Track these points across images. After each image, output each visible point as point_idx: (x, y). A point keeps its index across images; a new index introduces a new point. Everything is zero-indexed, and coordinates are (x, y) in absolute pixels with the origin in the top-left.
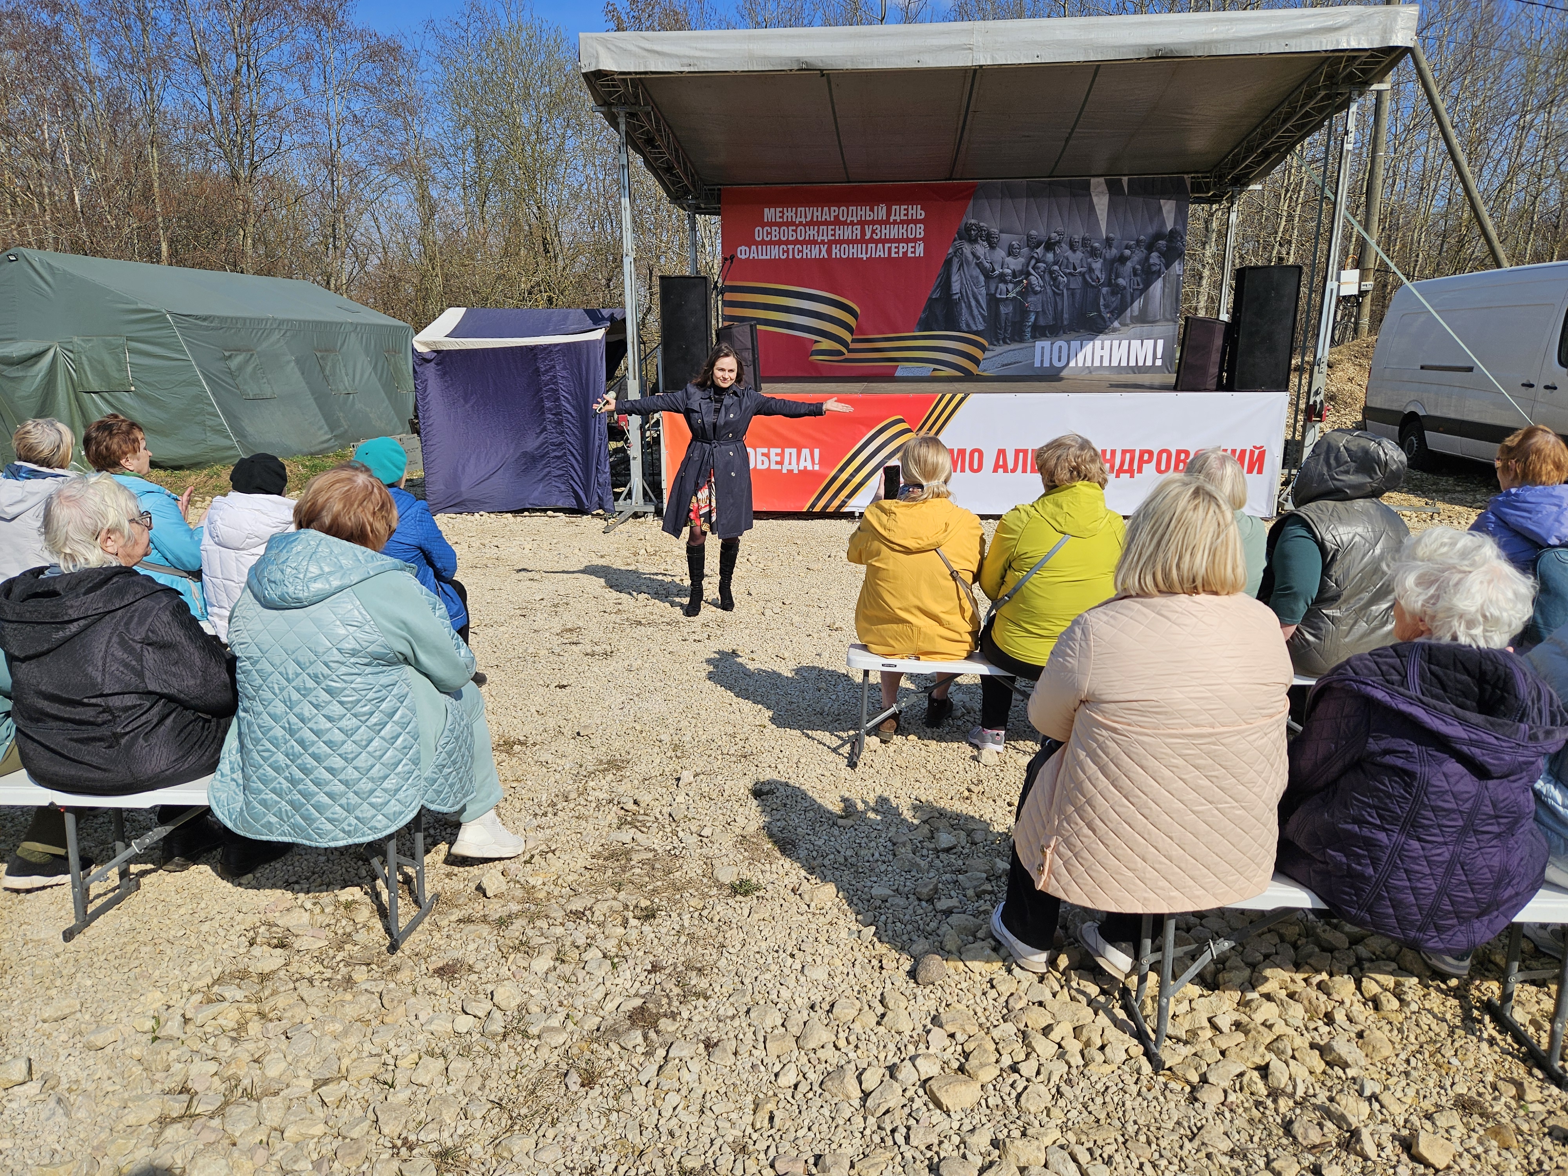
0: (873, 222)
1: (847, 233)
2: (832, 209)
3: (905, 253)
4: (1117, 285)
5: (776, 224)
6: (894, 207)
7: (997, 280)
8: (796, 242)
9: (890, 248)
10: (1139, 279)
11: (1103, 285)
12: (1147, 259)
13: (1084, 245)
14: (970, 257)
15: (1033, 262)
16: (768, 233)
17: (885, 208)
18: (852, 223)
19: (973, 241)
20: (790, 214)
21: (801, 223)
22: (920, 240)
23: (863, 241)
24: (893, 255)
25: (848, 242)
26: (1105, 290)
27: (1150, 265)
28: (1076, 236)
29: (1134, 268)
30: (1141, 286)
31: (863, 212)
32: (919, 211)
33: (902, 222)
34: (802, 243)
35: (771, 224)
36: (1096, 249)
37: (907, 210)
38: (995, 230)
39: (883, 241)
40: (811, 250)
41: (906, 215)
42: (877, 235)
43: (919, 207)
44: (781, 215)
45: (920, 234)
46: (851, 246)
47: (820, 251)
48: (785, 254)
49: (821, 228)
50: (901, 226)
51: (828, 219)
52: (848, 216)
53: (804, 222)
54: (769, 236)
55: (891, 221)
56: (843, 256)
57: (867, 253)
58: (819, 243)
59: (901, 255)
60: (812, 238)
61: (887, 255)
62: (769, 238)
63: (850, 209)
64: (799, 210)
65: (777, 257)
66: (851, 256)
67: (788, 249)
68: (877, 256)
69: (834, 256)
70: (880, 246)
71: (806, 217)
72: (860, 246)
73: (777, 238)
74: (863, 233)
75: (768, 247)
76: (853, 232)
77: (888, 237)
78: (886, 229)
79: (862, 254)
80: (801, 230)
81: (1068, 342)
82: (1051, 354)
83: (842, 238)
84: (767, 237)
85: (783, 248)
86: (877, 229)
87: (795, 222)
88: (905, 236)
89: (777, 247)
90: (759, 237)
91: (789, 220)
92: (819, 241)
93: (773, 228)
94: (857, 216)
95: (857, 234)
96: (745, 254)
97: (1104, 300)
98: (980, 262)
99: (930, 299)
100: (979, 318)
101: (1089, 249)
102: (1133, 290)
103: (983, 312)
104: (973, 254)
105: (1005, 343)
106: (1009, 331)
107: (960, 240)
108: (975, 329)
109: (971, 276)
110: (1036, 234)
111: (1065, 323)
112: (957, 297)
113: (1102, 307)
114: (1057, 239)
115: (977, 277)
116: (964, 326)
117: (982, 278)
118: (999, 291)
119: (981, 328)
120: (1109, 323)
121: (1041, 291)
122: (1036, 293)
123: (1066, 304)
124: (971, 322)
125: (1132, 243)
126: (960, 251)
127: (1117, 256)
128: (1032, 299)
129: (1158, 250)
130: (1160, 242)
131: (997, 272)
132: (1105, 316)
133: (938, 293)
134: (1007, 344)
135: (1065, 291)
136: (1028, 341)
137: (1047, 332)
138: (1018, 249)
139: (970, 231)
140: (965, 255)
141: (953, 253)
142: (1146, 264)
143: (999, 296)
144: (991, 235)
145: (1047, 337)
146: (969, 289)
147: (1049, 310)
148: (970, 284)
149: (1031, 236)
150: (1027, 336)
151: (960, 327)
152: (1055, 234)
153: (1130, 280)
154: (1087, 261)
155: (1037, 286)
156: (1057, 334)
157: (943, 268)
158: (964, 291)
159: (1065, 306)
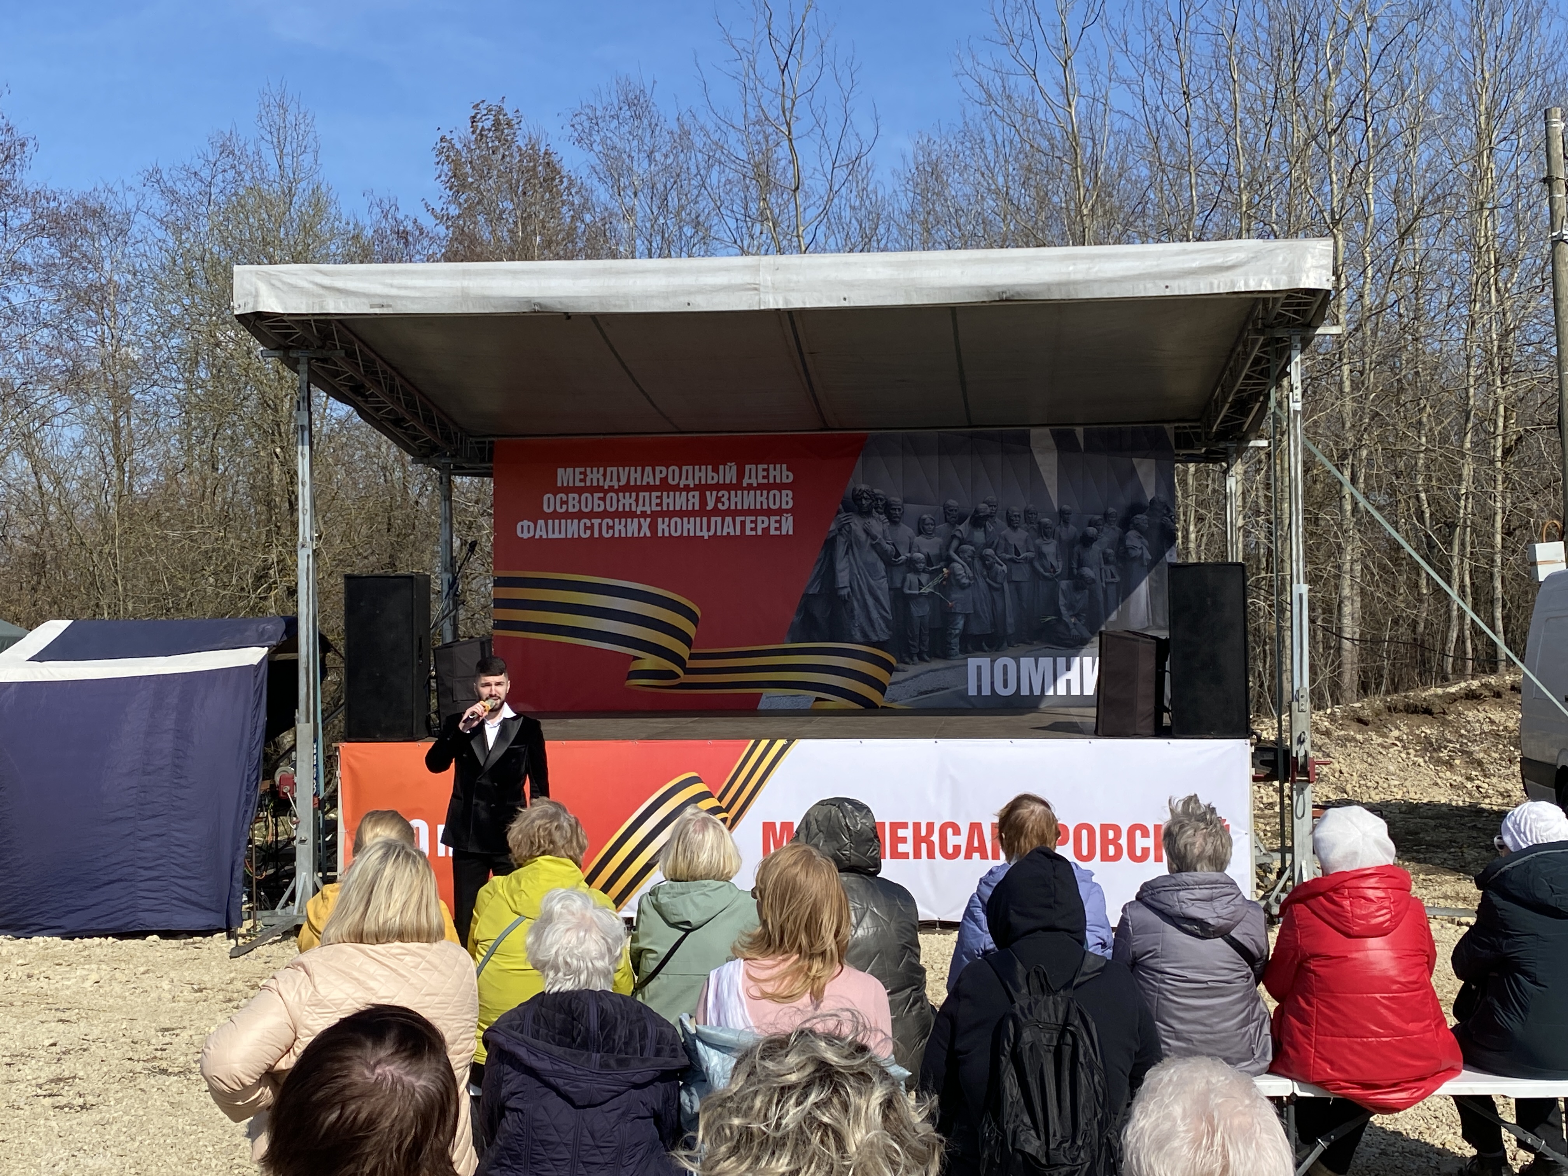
0: (717, 487)
1: (680, 501)
2: (658, 469)
3: (766, 530)
4: (1082, 577)
5: (574, 489)
6: (747, 467)
7: (903, 568)
8: (604, 514)
9: (743, 523)
10: (1112, 567)
11: (1060, 577)
12: (1122, 540)
13: (1027, 520)
15: (955, 543)
16: (563, 503)
17: (734, 468)
18: (687, 488)
19: (866, 513)
20: (595, 476)
21: (611, 489)
22: (787, 511)
23: (702, 512)
24: (748, 532)
25: (682, 514)
26: (1064, 584)
27: (1127, 549)
28: (1015, 508)
29: (1104, 553)
30: (1117, 579)
31: (704, 474)
32: (785, 473)
33: (760, 487)
34: (614, 515)
35: (567, 490)
36: (1046, 526)
37: (767, 470)
38: (896, 499)
39: (733, 513)
40: (626, 526)
41: (766, 477)
42: (723, 504)
43: (784, 466)
44: (582, 477)
45: (787, 503)
46: (685, 519)
47: (640, 527)
48: (589, 532)
49: (641, 494)
50: (758, 492)
51: (652, 483)
52: (680, 478)
53: (616, 487)
54: (564, 506)
55: (745, 485)
56: (673, 534)
57: (709, 530)
58: (638, 517)
59: (760, 532)
60: (627, 509)
61: (738, 533)
62: (563, 510)
63: (684, 468)
64: (609, 469)
65: (576, 536)
66: (685, 534)
67: (592, 524)
68: (725, 534)
69: (660, 534)
70: (729, 519)
71: (619, 480)
72: (698, 519)
73: (576, 510)
74: (703, 501)
75: (563, 521)
76: (688, 500)
77: (739, 507)
78: (736, 496)
79: (701, 531)
80: (611, 497)
81: (1017, 659)
82: (992, 677)
83: (671, 508)
84: (561, 507)
85: (585, 524)
86: (723, 496)
87: (603, 486)
88: (765, 507)
89: (576, 521)
90: (548, 508)
91: (595, 484)
92: (639, 513)
93: (571, 496)
94: (693, 479)
95: (694, 504)
96: (528, 532)
97: (1065, 598)
98: (878, 544)
99: (806, 595)
100: (880, 623)
101: (1035, 526)
102: (1106, 583)
103: (885, 614)
104: (867, 532)
105: (922, 659)
106: (927, 643)
107: (846, 511)
108: (875, 638)
109: (865, 564)
110: (957, 504)
111: (1010, 631)
112: (844, 592)
113: (1063, 609)
114: (989, 510)
115: (874, 565)
116: (859, 634)
117: (881, 566)
118: (907, 584)
119: (884, 637)
120: (1074, 632)
121: (969, 585)
122: (963, 587)
123: (1008, 601)
124: (868, 629)
125: (1098, 517)
126: (847, 527)
127: (1079, 535)
128: (957, 595)
129: (1137, 528)
130: (1138, 516)
131: (903, 557)
132: (1067, 620)
133: (816, 587)
134: (925, 661)
135: (1006, 585)
136: (957, 657)
137: (984, 644)
138: (932, 524)
139: (861, 499)
140: (855, 534)
141: (837, 531)
142: (1121, 548)
143: (908, 591)
144: (892, 505)
145: (985, 651)
146: (862, 581)
147: (984, 612)
148: (864, 574)
149: (950, 506)
150: (953, 649)
151: (851, 636)
152: (985, 505)
153: (1101, 570)
154: (1033, 542)
155: (963, 577)
156: (999, 647)
157: (823, 551)
158: (856, 583)
159: (1007, 606)
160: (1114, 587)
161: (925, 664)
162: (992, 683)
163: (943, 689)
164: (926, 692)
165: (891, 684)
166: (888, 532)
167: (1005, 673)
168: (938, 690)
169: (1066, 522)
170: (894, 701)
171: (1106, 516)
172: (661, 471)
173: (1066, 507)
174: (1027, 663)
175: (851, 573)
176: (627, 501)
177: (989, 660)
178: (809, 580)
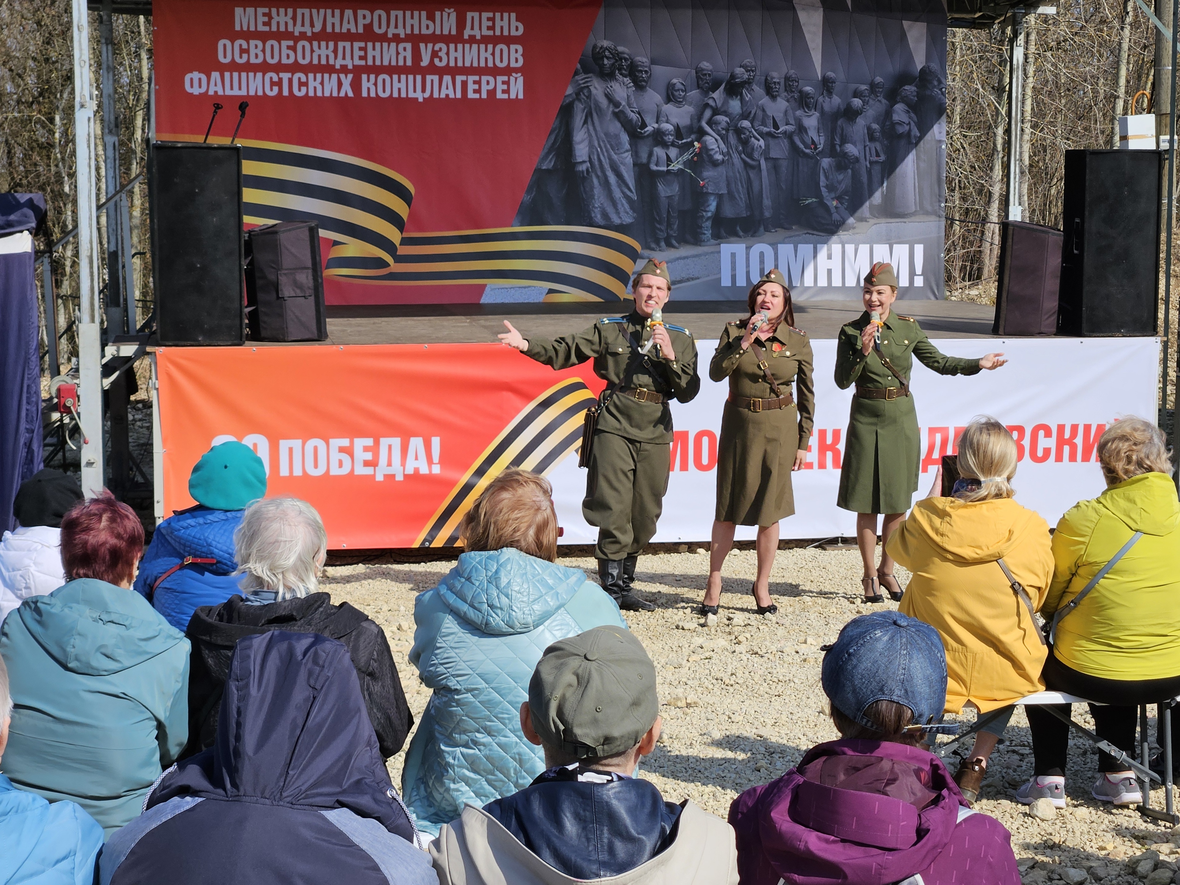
0: (434, 38)
1: (388, 54)
2: (360, 13)
3: (492, 93)
4: (845, 155)
5: (257, 35)
6: (469, 15)
7: (649, 141)
8: (295, 67)
9: (464, 84)
10: (878, 146)
11: (822, 154)
12: (888, 113)
13: (788, 88)
14: (604, 102)
15: (708, 113)
16: (242, 51)
17: (453, 16)
19: (607, 75)
20: (282, 19)
21: (303, 36)
22: (516, 70)
23: (416, 69)
24: (471, 95)
26: (826, 162)
27: (894, 124)
28: (775, 74)
29: (869, 128)
30: (882, 158)
31: (417, 22)
32: (514, 23)
33: (485, 40)
34: (307, 69)
35: (248, 35)
36: (807, 95)
37: (493, 19)
38: (642, 59)
39: (454, 71)
40: (322, 83)
41: (492, 28)
42: (441, 60)
43: (513, 15)
44: (266, 19)
45: (517, 60)
46: (395, 77)
47: (340, 84)
48: (276, 89)
49: (341, 44)
50: (482, 47)
51: (353, 30)
52: (388, 26)
53: (309, 34)
54: (245, 56)
55: (466, 37)
56: (382, 95)
57: (424, 90)
58: (338, 72)
59: (484, 95)
60: (323, 62)
61: (459, 95)
62: (244, 60)
63: (393, 13)
64: (299, 11)
65: (260, 93)
66: (395, 95)
67: (281, 79)
68: (443, 96)
69: (365, 94)
70: (447, 79)
71: (312, 25)
72: (411, 77)
73: (260, 60)
74: (417, 55)
75: (244, 75)
76: (398, 53)
77: (460, 64)
78: (456, 50)
79: (415, 91)
80: (304, 47)
81: (774, 246)
82: (748, 266)
83: (378, 63)
84: (241, 57)
85: (271, 78)
86: (441, 49)
87: (293, 33)
88: (490, 64)
89: (259, 75)
90: (225, 57)
91: (282, 29)
92: (338, 67)
93: (252, 43)
94: (404, 27)
95: (405, 58)
96: (200, 86)
97: (827, 178)
98: (621, 111)
99: (538, 171)
100: (623, 205)
101: (796, 95)
102: (871, 162)
103: (629, 193)
104: (609, 98)
105: (669, 245)
106: (676, 227)
107: (586, 73)
108: (616, 221)
109: (606, 134)
110: (711, 67)
111: (767, 214)
112: (583, 168)
113: (823, 190)
114: (746, 76)
115: (617, 136)
116: (599, 216)
117: (625, 138)
118: (654, 159)
119: (628, 219)
120: (836, 217)
121: (723, 161)
122: (715, 164)
123: (765, 182)
124: (610, 210)
125: (864, 87)
126: (585, 91)
127: (842, 107)
128: (709, 173)
129: (905, 100)
130: (907, 87)
131: (649, 129)
132: (828, 203)
133: (550, 161)
134: (673, 247)
135: (763, 162)
136: (708, 243)
137: (738, 228)
138: (682, 91)
139: (602, 59)
140: (595, 99)
141: (574, 95)
142: (887, 123)
143: (654, 167)
144: (637, 66)
145: (740, 237)
146: (604, 155)
147: (739, 192)
148: (605, 146)
149: (703, 70)
150: (705, 234)
151: (591, 218)
152: (742, 69)
153: (865, 147)
154: (794, 114)
155: (716, 152)
156: (755, 232)
157: (558, 119)
158: (596, 157)
159: (764, 186)
160: (877, 168)
161: (673, 249)
162: (748, 273)
163: (693, 279)
166: (632, 98)
167: (762, 259)
168: (688, 280)
171: (873, 87)
173: (831, 74)
174: (785, 249)
175: (591, 146)
176: (323, 52)
177: (743, 246)
178: (542, 154)
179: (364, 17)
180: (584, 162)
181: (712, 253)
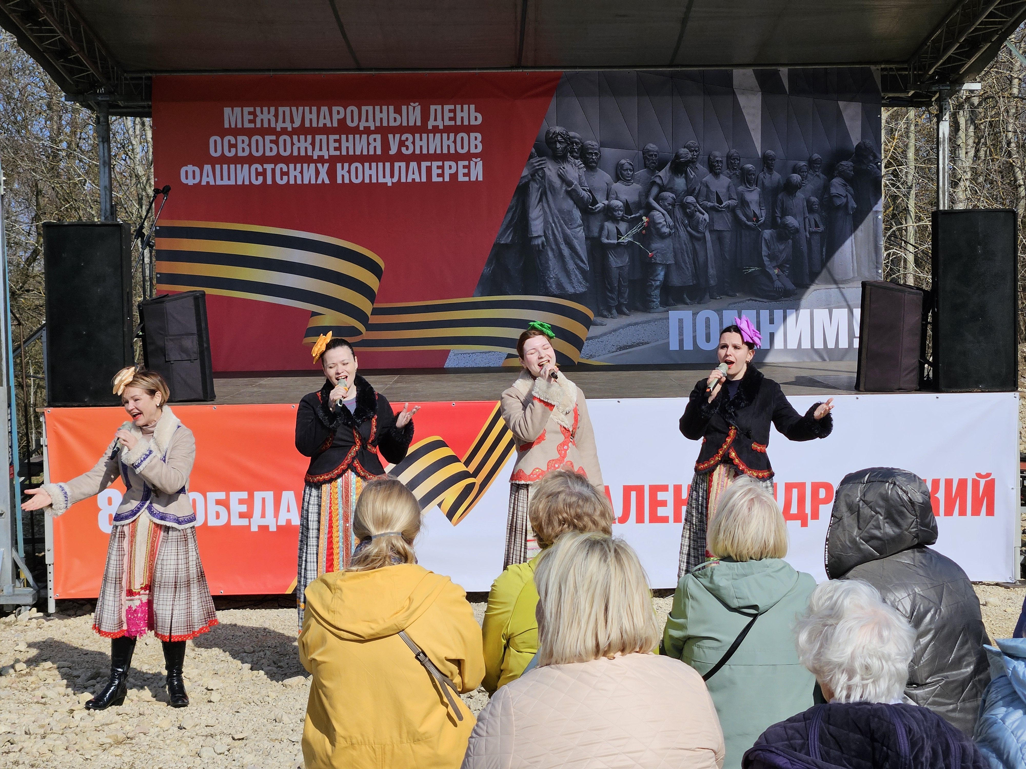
0: (401, 130)
1: (359, 145)
2: (335, 109)
3: (454, 176)
4: (786, 226)
5: (243, 131)
6: (433, 108)
7: (600, 216)
8: (278, 159)
9: (429, 169)
10: (817, 217)
11: (764, 226)
12: (826, 187)
13: (730, 166)
14: (557, 182)
15: (655, 190)
16: (231, 146)
17: (418, 109)
18: (368, 131)
19: (559, 158)
20: (265, 116)
21: (284, 131)
22: (476, 155)
23: (385, 157)
24: (435, 179)
25: (363, 159)
26: (767, 233)
27: (831, 197)
28: (717, 153)
29: (808, 201)
30: (821, 228)
31: (385, 115)
32: (473, 114)
33: (447, 130)
34: (288, 160)
35: (236, 132)
36: (748, 172)
37: (454, 111)
38: (592, 143)
39: (419, 158)
40: (301, 172)
41: (453, 119)
42: (407, 149)
43: (472, 107)
44: (251, 117)
45: (476, 147)
46: (367, 165)
47: (317, 173)
48: (261, 178)
49: (318, 138)
50: (445, 136)
51: (329, 125)
52: (360, 120)
53: (290, 129)
54: (233, 150)
55: (430, 127)
56: (354, 181)
57: (392, 176)
58: (315, 162)
59: (447, 179)
60: (303, 153)
61: (424, 179)
62: (232, 154)
63: (364, 109)
64: (281, 109)
65: (247, 183)
66: (367, 181)
67: (265, 170)
68: (410, 180)
69: (339, 181)
70: (413, 165)
71: (292, 121)
72: (380, 165)
73: (246, 153)
74: (386, 146)
75: (232, 167)
76: (369, 144)
77: (425, 151)
78: (421, 140)
79: (384, 177)
80: (285, 140)
81: (719, 312)
82: (694, 331)
83: (351, 153)
84: (230, 151)
85: (256, 169)
86: (407, 139)
87: (275, 128)
88: (452, 151)
89: (246, 166)
90: (216, 151)
91: (266, 125)
92: (315, 157)
93: (240, 138)
94: (374, 121)
95: (375, 147)
96: (194, 178)
97: (769, 248)
98: (574, 190)
99: (497, 245)
100: (577, 275)
101: (738, 173)
102: (810, 233)
103: (582, 265)
104: (562, 178)
105: (621, 312)
106: (626, 295)
107: (540, 156)
108: (571, 290)
109: (560, 211)
110: (657, 149)
111: (712, 282)
112: (539, 241)
113: (765, 259)
114: (690, 156)
115: (570, 212)
116: (554, 286)
117: (577, 214)
118: (605, 232)
119: (581, 289)
120: (778, 284)
121: (670, 234)
122: (663, 236)
123: (710, 252)
124: (564, 280)
125: (802, 163)
127: (782, 182)
128: (657, 245)
129: (842, 175)
130: (843, 163)
131: (600, 205)
132: (771, 272)
133: (508, 236)
134: (625, 314)
135: (708, 235)
136: (657, 310)
137: (685, 296)
138: (630, 170)
139: (555, 143)
140: (548, 179)
141: (530, 177)
142: (826, 196)
143: (606, 241)
144: (588, 149)
145: (687, 304)
146: (557, 230)
147: (685, 263)
148: (559, 222)
149: (649, 151)
150: (654, 302)
151: (547, 288)
152: (686, 150)
153: (804, 219)
154: (736, 189)
155: (664, 225)
156: (701, 300)
157: (515, 198)
158: (550, 232)
159: (709, 256)
160: (817, 238)
161: (624, 317)
162: (695, 338)
163: (643, 344)
164: (625, 348)
165: (588, 339)
166: (584, 178)
167: (708, 326)
168: (639, 344)
169: (770, 169)
170: (591, 357)
171: (812, 163)
172: (338, 112)
173: (770, 152)
175: (546, 222)
176: (302, 145)
177: (690, 312)
178: (501, 230)
179: (338, 113)
180: (539, 236)
181: (661, 319)
